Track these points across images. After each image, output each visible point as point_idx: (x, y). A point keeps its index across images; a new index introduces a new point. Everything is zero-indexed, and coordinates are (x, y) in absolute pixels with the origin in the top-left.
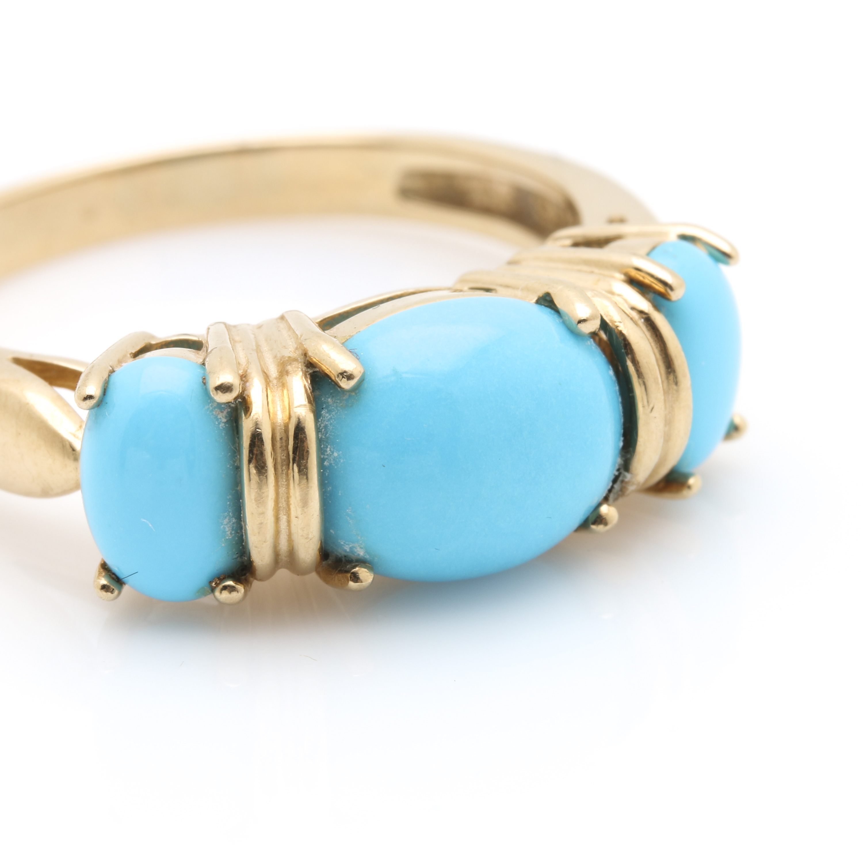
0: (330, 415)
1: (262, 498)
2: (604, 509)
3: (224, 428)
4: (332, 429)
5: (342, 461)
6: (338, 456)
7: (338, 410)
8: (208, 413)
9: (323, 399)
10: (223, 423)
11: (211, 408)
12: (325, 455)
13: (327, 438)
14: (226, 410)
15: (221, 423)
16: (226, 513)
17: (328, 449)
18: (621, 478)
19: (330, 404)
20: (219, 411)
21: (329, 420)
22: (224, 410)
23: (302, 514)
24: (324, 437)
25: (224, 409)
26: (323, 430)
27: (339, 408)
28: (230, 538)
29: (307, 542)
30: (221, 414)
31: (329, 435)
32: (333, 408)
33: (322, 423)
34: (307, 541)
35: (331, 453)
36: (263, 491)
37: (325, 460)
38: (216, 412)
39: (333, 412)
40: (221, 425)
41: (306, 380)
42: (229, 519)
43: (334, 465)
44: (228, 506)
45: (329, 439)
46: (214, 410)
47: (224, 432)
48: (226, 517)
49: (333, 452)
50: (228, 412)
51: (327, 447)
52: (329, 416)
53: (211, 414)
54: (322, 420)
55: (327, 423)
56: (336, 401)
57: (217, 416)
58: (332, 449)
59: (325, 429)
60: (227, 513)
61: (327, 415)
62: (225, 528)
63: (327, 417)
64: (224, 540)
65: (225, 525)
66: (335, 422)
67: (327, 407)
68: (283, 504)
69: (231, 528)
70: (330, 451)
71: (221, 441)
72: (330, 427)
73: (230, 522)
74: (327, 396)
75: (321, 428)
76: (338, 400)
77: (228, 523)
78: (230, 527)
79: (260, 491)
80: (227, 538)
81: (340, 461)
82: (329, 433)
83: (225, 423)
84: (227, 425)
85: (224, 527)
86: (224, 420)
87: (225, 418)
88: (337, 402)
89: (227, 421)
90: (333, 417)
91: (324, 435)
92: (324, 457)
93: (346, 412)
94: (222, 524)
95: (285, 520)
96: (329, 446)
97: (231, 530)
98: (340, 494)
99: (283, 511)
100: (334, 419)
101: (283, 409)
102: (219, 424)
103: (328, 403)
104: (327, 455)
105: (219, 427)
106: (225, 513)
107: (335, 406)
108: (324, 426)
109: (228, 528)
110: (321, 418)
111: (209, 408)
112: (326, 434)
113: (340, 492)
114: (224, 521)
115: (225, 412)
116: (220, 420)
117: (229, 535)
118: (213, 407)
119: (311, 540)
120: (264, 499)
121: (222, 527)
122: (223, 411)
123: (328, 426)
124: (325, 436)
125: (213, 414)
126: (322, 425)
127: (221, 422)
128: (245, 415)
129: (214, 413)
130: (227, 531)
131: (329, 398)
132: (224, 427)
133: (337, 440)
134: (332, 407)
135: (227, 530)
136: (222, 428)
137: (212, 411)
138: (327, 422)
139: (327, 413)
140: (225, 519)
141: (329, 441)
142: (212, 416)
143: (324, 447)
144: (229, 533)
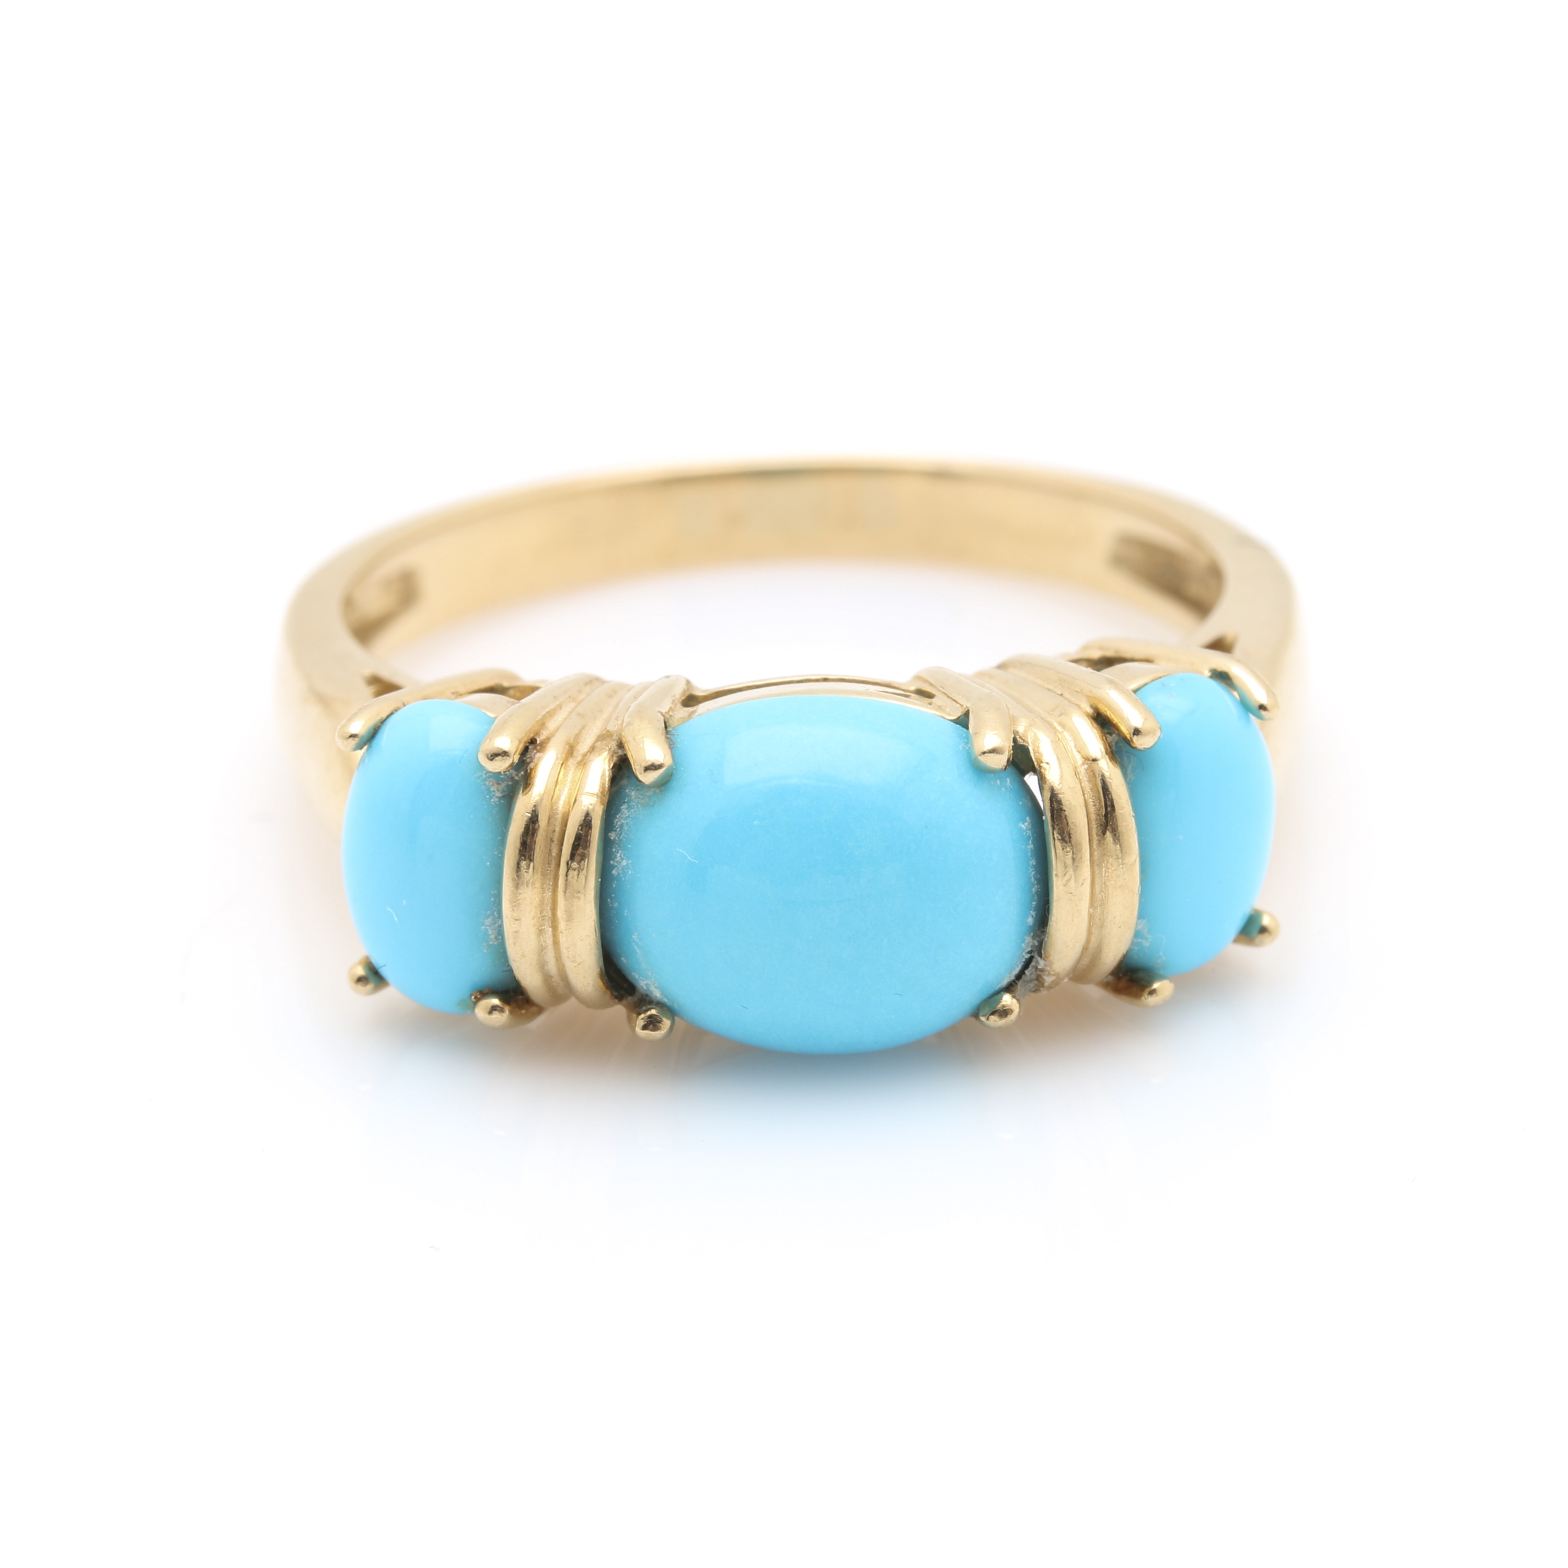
0: (628, 812)
1: (519, 900)
2: (1007, 999)
3: (497, 805)
4: (627, 830)
5: (630, 872)
6: (626, 865)
7: (638, 808)
8: (479, 781)
9: (627, 791)
10: (497, 797)
11: (484, 776)
12: (614, 861)
13: (620, 840)
14: (506, 782)
15: (494, 797)
16: (489, 912)
17: (619, 855)
18: (1033, 964)
19: (633, 798)
20: (494, 781)
21: (626, 818)
22: (503, 782)
23: (566, 930)
24: (617, 839)
25: (503, 780)
26: (618, 829)
27: (639, 806)
28: (495, 943)
29: (575, 967)
30: (496, 786)
31: (623, 837)
32: (634, 804)
33: (619, 821)
34: (575, 965)
35: (620, 860)
36: (521, 892)
37: (614, 868)
38: (489, 783)
39: (632, 809)
40: (492, 800)
41: (609, 762)
42: (493, 920)
43: (622, 876)
44: (492, 903)
45: (622, 842)
46: (488, 779)
47: (495, 809)
48: (488, 917)
49: (622, 860)
50: (507, 785)
51: (618, 853)
52: (628, 814)
53: (482, 783)
54: (620, 816)
55: (624, 822)
56: (639, 796)
57: (490, 788)
58: (622, 856)
59: (620, 828)
60: (491, 912)
61: (626, 811)
62: (488, 930)
63: (625, 814)
64: (486, 944)
65: (487, 926)
66: (631, 823)
67: (628, 802)
68: (549, 913)
69: (496, 932)
70: (619, 858)
71: (490, 820)
72: (626, 828)
73: (495, 923)
74: (633, 788)
75: (617, 827)
76: (641, 795)
77: (492, 924)
78: (495, 930)
79: (517, 890)
80: (491, 943)
81: (628, 872)
82: (623, 834)
83: (500, 798)
84: (502, 801)
85: (485, 928)
86: (498, 794)
87: (501, 793)
88: (640, 798)
89: (503, 796)
90: (631, 816)
91: (618, 835)
92: (613, 864)
93: (645, 812)
94: (483, 925)
95: (551, 933)
96: (620, 852)
97: (496, 935)
98: (626, 914)
99: (548, 922)
100: (631, 818)
101: (570, 794)
102: (491, 798)
103: (631, 796)
104: (617, 862)
105: (491, 802)
106: (487, 911)
107: (636, 802)
108: (620, 825)
109: (492, 930)
110: (620, 815)
111: (482, 776)
112: (620, 835)
113: (626, 911)
114: (486, 921)
115: (503, 785)
116: (493, 793)
117: (494, 940)
118: (487, 775)
119: (579, 964)
120: (520, 901)
121: (483, 927)
122: (500, 782)
123: (624, 826)
124: (619, 838)
125: (485, 784)
126: (619, 823)
127: (494, 795)
128: (523, 791)
129: (487, 783)
130: (491, 935)
131: (633, 790)
132: (497, 803)
133: (630, 844)
134: (633, 802)
135: (490, 933)
136: (493, 804)
137: (485, 780)
138: (624, 820)
139: (627, 809)
140: (487, 919)
141: (621, 845)
142: (484, 786)
143: (615, 851)
144: (492, 937)
